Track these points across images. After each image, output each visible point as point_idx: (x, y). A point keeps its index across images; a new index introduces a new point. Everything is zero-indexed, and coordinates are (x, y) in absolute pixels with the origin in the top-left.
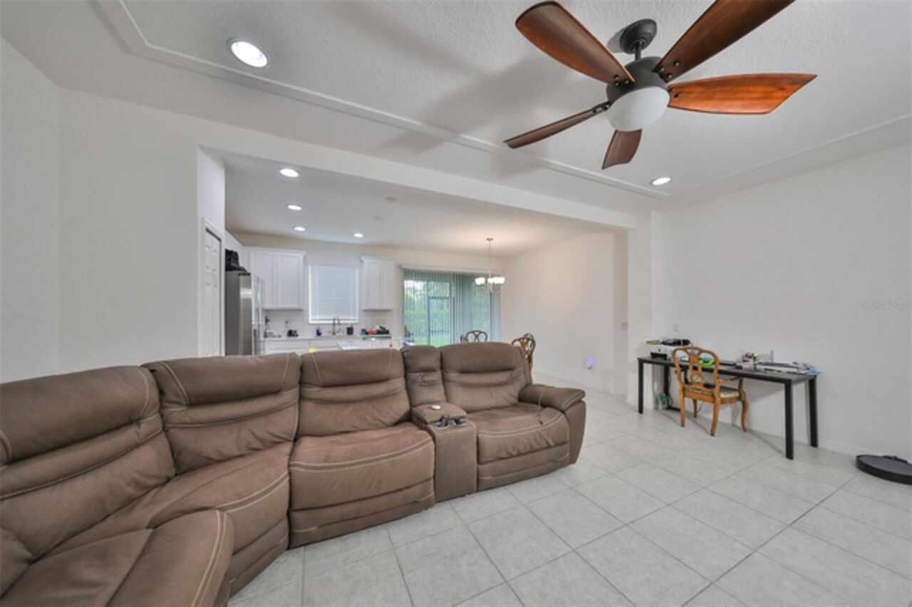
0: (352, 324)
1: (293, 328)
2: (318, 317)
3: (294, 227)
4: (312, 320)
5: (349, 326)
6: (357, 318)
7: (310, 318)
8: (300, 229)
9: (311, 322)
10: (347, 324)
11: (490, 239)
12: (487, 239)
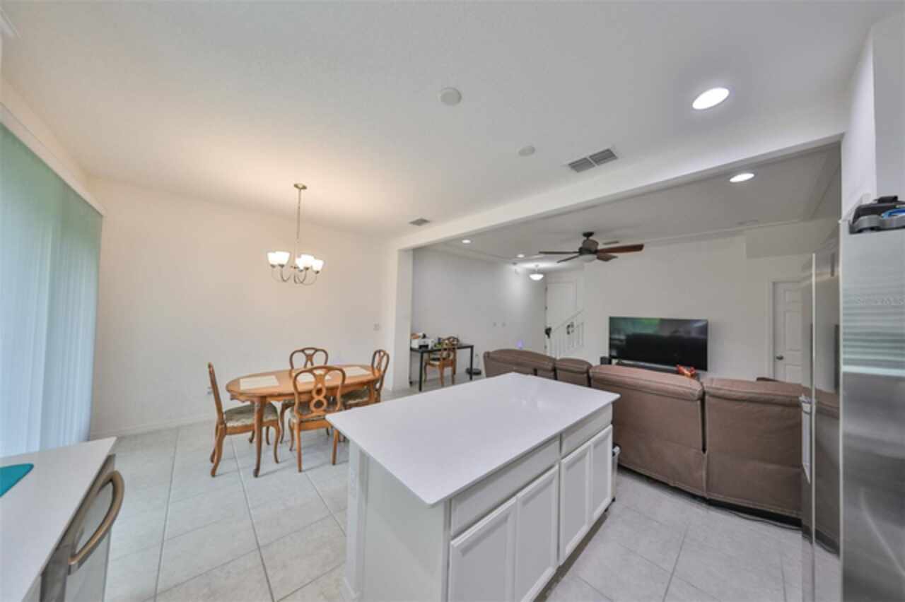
11: (301, 186)
12: (296, 186)
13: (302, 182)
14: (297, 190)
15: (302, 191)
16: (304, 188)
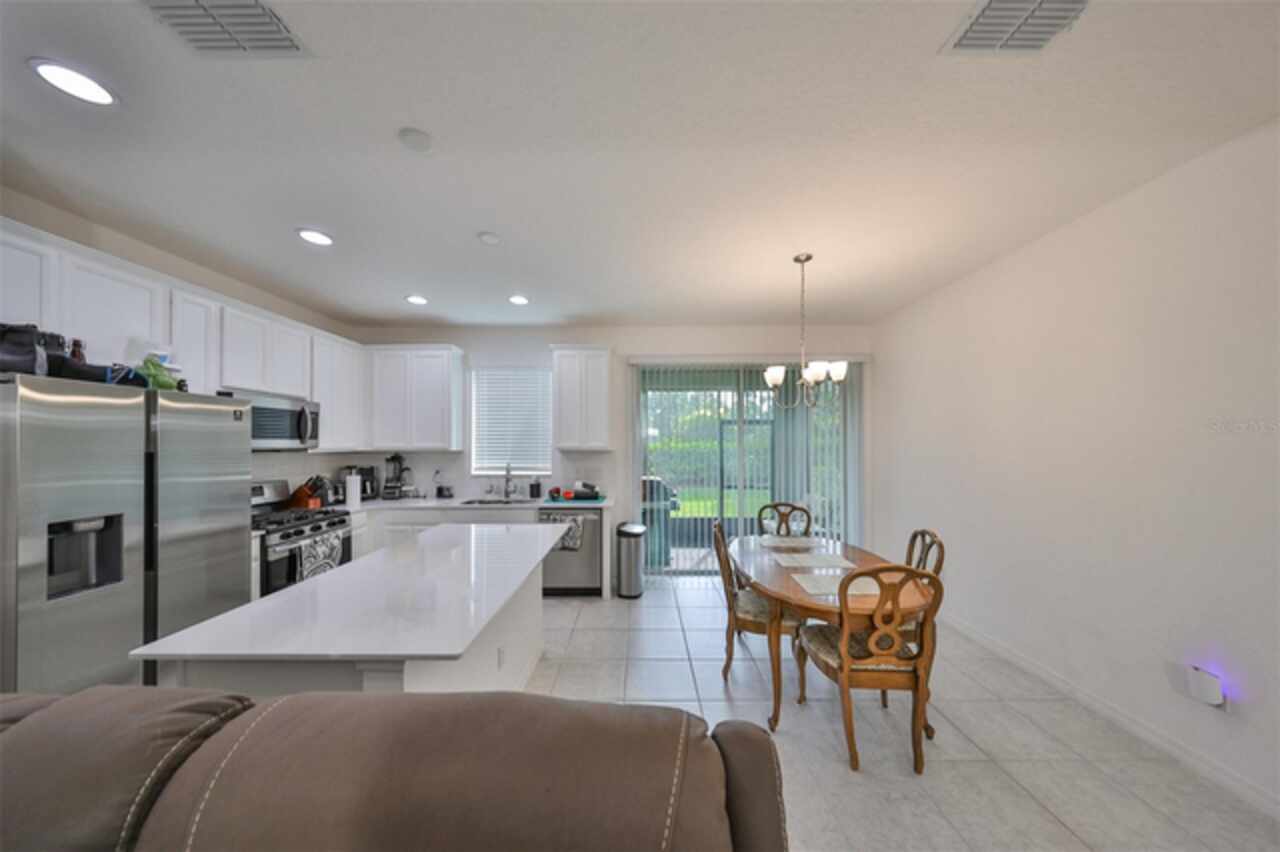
0: (538, 477)
1: (445, 484)
2: (486, 464)
3: (406, 297)
4: (476, 469)
5: (533, 482)
6: (549, 465)
7: (474, 465)
8: (417, 300)
9: (474, 472)
10: (529, 477)
11: (803, 258)
12: (797, 260)
13: (803, 251)
14: (799, 265)
15: (807, 264)
16: (809, 258)
